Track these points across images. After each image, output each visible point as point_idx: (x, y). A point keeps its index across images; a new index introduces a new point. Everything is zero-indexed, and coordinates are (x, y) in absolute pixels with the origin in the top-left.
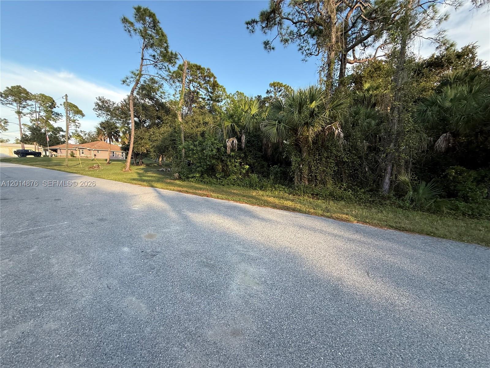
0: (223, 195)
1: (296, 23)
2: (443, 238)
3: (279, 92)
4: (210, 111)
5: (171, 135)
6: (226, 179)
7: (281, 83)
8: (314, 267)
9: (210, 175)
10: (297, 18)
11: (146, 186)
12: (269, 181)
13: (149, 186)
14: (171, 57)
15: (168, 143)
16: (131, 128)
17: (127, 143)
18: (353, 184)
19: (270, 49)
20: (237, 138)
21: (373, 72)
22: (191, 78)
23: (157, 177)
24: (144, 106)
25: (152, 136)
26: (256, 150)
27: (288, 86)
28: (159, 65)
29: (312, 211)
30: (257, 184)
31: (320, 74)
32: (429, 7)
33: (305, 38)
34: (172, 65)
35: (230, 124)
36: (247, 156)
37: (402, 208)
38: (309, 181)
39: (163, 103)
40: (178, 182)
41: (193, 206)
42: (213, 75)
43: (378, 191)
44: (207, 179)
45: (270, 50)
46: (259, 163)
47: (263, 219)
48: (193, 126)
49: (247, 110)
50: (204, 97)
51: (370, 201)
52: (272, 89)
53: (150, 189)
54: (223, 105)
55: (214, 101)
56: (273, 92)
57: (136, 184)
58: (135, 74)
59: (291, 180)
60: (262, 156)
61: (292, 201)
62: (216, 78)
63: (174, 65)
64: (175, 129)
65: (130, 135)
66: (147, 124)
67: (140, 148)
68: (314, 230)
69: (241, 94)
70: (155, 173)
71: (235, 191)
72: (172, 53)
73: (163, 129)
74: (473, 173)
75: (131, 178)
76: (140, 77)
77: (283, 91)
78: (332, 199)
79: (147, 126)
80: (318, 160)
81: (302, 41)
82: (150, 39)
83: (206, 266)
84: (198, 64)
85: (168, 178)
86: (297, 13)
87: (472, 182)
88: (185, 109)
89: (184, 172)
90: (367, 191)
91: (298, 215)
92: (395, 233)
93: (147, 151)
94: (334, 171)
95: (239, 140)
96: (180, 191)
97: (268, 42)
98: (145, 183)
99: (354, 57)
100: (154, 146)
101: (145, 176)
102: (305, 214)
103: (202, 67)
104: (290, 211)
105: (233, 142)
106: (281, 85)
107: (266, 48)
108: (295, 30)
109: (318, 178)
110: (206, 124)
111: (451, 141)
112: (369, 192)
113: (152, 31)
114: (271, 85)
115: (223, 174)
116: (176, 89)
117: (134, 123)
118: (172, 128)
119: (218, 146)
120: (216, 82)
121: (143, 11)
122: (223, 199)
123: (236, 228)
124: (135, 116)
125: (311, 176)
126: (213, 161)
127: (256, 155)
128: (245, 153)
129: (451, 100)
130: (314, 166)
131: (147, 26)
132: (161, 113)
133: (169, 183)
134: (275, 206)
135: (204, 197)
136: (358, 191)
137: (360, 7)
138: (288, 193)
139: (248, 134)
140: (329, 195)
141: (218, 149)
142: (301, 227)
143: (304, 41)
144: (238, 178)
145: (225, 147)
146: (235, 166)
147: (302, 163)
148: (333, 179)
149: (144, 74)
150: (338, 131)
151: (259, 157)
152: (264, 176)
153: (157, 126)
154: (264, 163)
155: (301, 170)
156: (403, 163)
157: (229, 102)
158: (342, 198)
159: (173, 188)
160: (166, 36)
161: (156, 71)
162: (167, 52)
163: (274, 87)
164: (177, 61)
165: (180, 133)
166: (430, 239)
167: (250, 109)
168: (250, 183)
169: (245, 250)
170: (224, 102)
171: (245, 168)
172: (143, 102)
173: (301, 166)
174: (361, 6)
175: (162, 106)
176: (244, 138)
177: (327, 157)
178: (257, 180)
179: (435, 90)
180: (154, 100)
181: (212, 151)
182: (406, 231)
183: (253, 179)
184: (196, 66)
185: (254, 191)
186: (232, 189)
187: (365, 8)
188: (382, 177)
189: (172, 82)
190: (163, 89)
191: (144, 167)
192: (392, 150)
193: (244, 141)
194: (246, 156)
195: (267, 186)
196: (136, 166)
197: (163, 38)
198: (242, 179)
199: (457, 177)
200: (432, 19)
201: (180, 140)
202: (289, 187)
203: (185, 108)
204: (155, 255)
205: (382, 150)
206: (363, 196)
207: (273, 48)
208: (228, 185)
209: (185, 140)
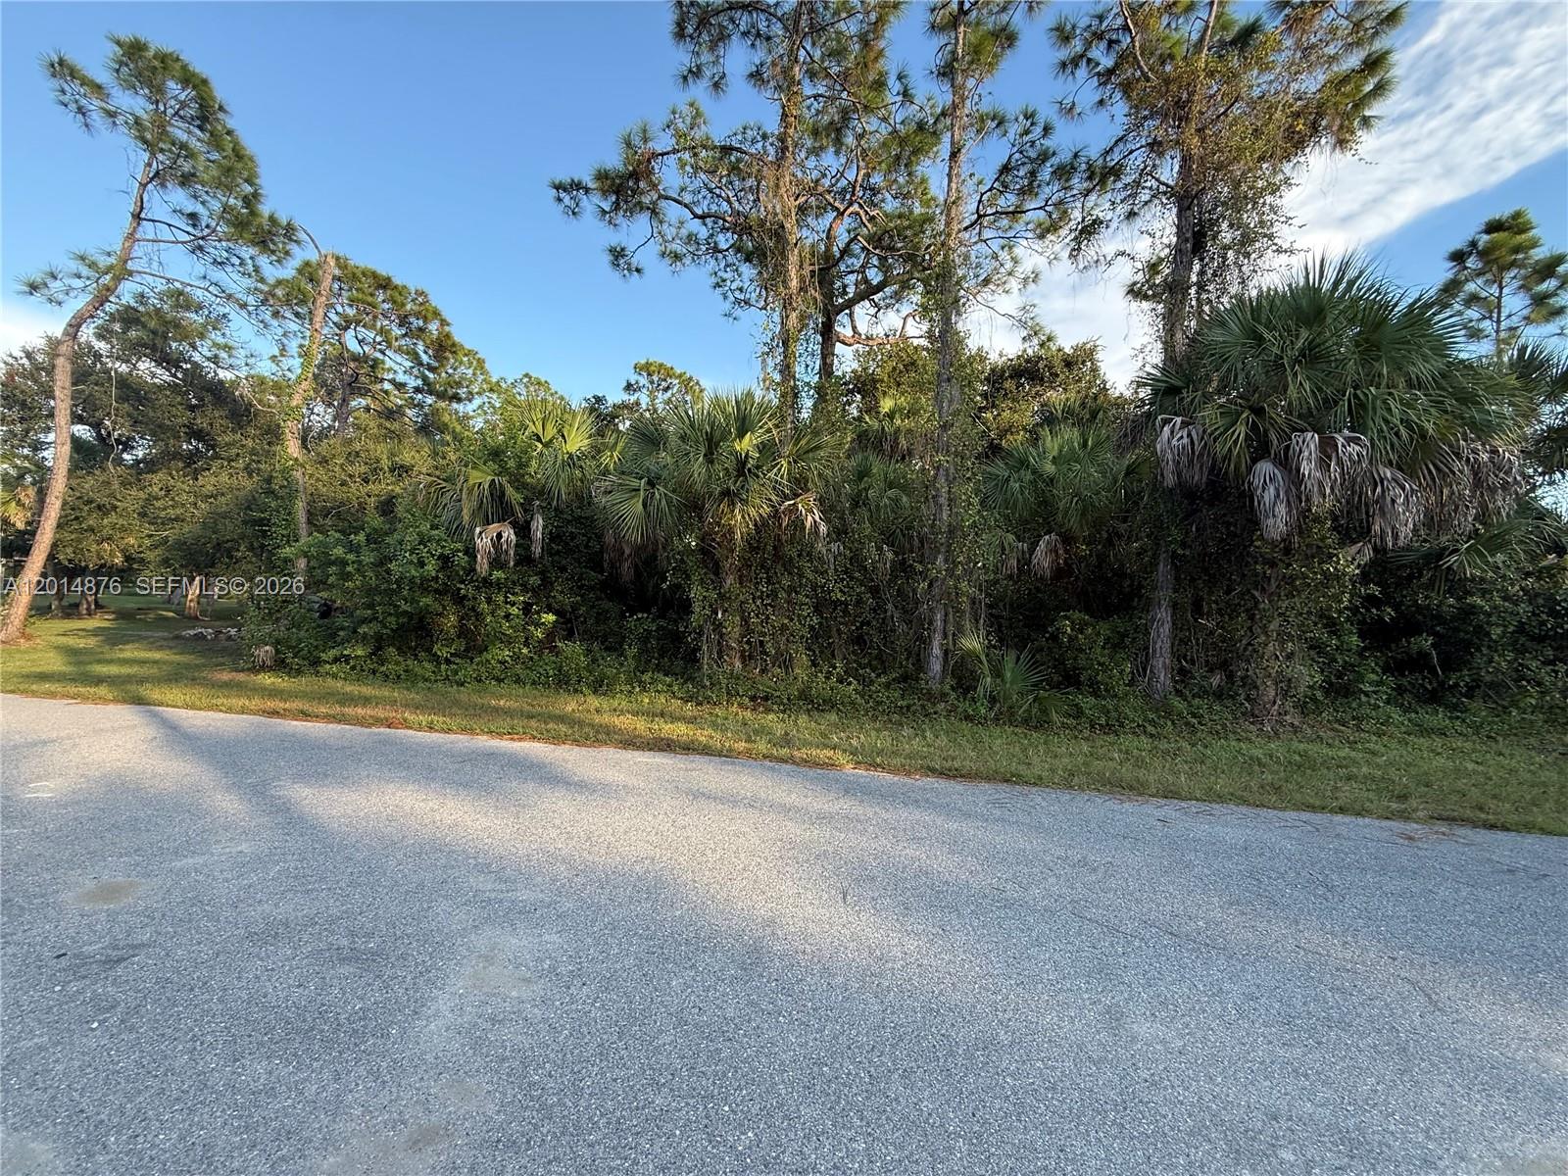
0: (452, 715)
1: (703, 217)
2: (1035, 784)
3: (666, 389)
4: (424, 429)
5: (250, 504)
6: (472, 659)
7: (669, 365)
8: (709, 902)
9: (410, 648)
10: (706, 202)
11: (105, 701)
12: (622, 665)
13: (124, 701)
14: (270, 232)
15: (230, 529)
16: (48, 464)
17: (20, 526)
18: (859, 665)
19: (629, 270)
20: (514, 525)
21: (901, 372)
22: (351, 312)
23: (172, 663)
24: (128, 387)
25: (158, 504)
26: (580, 563)
27: (691, 379)
28: (216, 249)
29: (742, 746)
30: (585, 673)
31: (764, 361)
32: (1003, 248)
33: (730, 259)
34: (275, 258)
35: (490, 478)
36: (552, 584)
37: (972, 721)
38: (743, 658)
39: (221, 382)
40: (267, 679)
41: (321, 764)
42: (436, 314)
43: (917, 679)
44: (397, 663)
45: (631, 274)
46: (593, 607)
47: (582, 786)
48: (350, 476)
49: (551, 441)
50: (401, 378)
51: (901, 707)
52: (643, 381)
53: (124, 715)
54: (476, 414)
55: (441, 396)
56: (644, 390)
57: (52, 695)
58: (92, 265)
59: (692, 658)
60: (604, 586)
61: (692, 721)
62: (448, 325)
63: (278, 261)
64: (269, 480)
65: (42, 495)
66: (140, 453)
67: (94, 547)
68: (732, 800)
69: (539, 383)
70: (160, 648)
71: (502, 703)
72: (272, 219)
73: (213, 480)
74: (1104, 628)
75: (25, 671)
76: (118, 279)
77: (675, 390)
78: (808, 710)
79: (138, 462)
80: (768, 596)
81: (722, 265)
82: (179, 156)
83: (343, 960)
84: (383, 271)
85: (223, 664)
86: (704, 192)
87: (1103, 648)
88: (322, 415)
89: (300, 641)
90: (894, 680)
91: (699, 761)
92: (936, 785)
93: (128, 558)
94: (812, 628)
95: (523, 530)
96: (274, 713)
97: (623, 249)
98: (103, 690)
99: (854, 328)
100: (165, 540)
101: (110, 662)
102: (720, 756)
103: (397, 281)
104: (675, 751)
105: (499, 536)
106: (669, 373)
107: (618, 265)
108: (703, 233)
109: (770, 648)
110: (401, 470)
111: (1061, 552)
112: (899, 683)
113: (190, 132)
114: (639, 369)
115: (460, 645)
116: (285, 341)
117: (67, 449)
118: (256, 478)
119: (444, 547)
120: (448, 336)
121: (155, 57)
122: (449, 731)
123: (484, 822)
124: (78, 419)
125: (748, 642)
126: (426, 601)
127: (580, 580)
128: (543, 574)
129: (1054, 461)
130: (757, 616)
131: (170, 111)
132: (210, 418)
133: (227, 685)
134: (631, 742)
135: (375, 730)
136: (872, 682)
137: (857, 214)
138: (682, 698)
139: (554, 513)
140: (800, 698)
141: (445, 561)
142: (697, 795)
143: (727, 266)
144: (516, 657)
145: (471, 552)
146: (507, 617)
147: (722, 606)
148: (809, 649)
149: (140, 269)
150: (812, 518)
151: (591, 588)
152: (607, 649)
153: (188, 465)
154: (606, 605)
155: (718, 627)
156: (966, 606)
157: (498, 405)
158: (829, 705)
159: (243, 702)
160: (251, 159)
161: (200, 270)
162: (253, 213)
163: (649, 375)
164: (293, 247)
165: (292, 495)
166: (1008, 790)
167: (563, 436)
168: (560, 671)
169: (503, 886)
170: (477, 401)
171: (543, 623)
172: (124, 368)
173: (720, 616)
174: (862, 212)
175: (219, 393)
176: (538, 525)
177: (792, 589)
178: (583, 661)
179: (1030, 432)
180: (178, 367)
181: (422, 564)
182: (962, 776)
183: (566, 658)
184: (375, 275)
185: (569, 699)
186: (494, 695)
187: (872, 219)
188: (926, 642)
189: (268, 316)
190: (228, 333)
191: (106, 624)
192: (939, 572)
193: (539, 535)
194: (546, 584)
195: (615, 679)
196: (63, 618)
197: (240, 165)
198: (531, 659)
199: (1077, 637)
200: (1010, 274)
201: (290, 522)
202: (685, 682)
203: (319, 409)
204: (120, 961)
205: (921, 573)
206: (883, 696)
207: (638, 270)
208: (480, 681)
209: (309, 522)
